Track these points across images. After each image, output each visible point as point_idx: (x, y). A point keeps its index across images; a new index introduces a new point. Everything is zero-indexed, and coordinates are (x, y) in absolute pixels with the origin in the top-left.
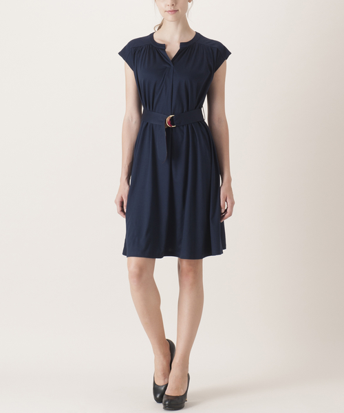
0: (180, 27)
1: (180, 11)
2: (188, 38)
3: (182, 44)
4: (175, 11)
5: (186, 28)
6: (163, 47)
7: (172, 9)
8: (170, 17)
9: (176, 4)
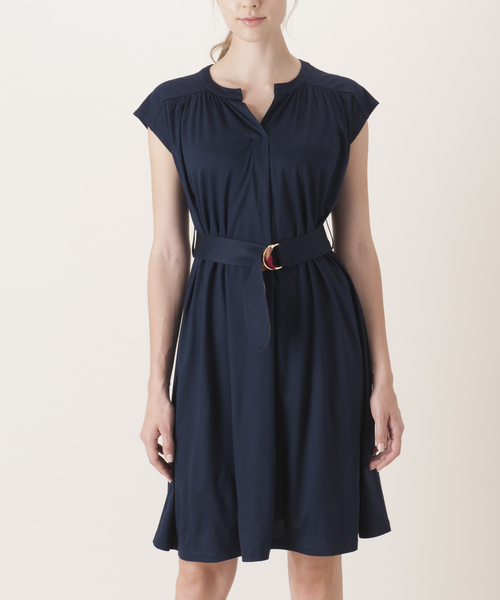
0: (269, 53)
1: (269, 18)
2: (290, 75)
3: (279, 88)
4: (259, 20)
5: (281, 53)
6: (237, 95)
7: (253, 13)
8: (247, 31)
9: (261, 3)
